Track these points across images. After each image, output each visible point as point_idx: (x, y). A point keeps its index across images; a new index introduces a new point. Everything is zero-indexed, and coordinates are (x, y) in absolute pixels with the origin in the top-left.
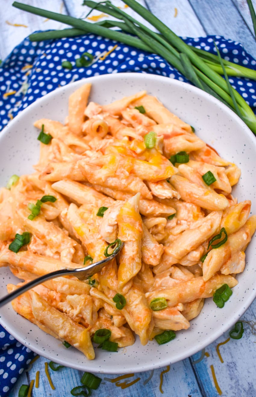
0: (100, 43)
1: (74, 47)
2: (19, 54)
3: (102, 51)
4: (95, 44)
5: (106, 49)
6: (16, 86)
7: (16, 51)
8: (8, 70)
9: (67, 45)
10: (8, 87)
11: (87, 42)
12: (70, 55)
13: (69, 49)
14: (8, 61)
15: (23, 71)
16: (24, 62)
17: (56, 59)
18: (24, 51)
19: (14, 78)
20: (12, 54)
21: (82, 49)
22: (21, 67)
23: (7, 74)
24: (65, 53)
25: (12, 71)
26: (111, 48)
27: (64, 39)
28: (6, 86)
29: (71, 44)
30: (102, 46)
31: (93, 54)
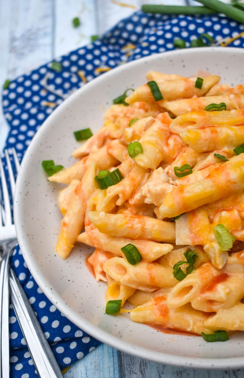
0: (223, 26)
1: (192, 27)
2: (124, 29)
3: (224, 36)
4: (217, 27)
5: (230, 35)
6: (112, 63)
7: (121, 25)
8: (106, 45)
9: (183, 24)
10: (104, 63)
11: (208, 24)
12: (185, 34)
13: (186, 28)
14: (109, 35)
15: (124, 50)
16: (128, 40)
17: (168, 36)
18: (130, 27)
19: (111, 55)
20: (116, 28)
21: (201, 30)
22: (122, 46)
23: (104, 49)
24: (180, 32)
25: (111, 47)
26: (235, 35)
27: (182, 17)
28: (101, 60)
29: (189, 22)
30: (226, 31)
31: (214, 38)
